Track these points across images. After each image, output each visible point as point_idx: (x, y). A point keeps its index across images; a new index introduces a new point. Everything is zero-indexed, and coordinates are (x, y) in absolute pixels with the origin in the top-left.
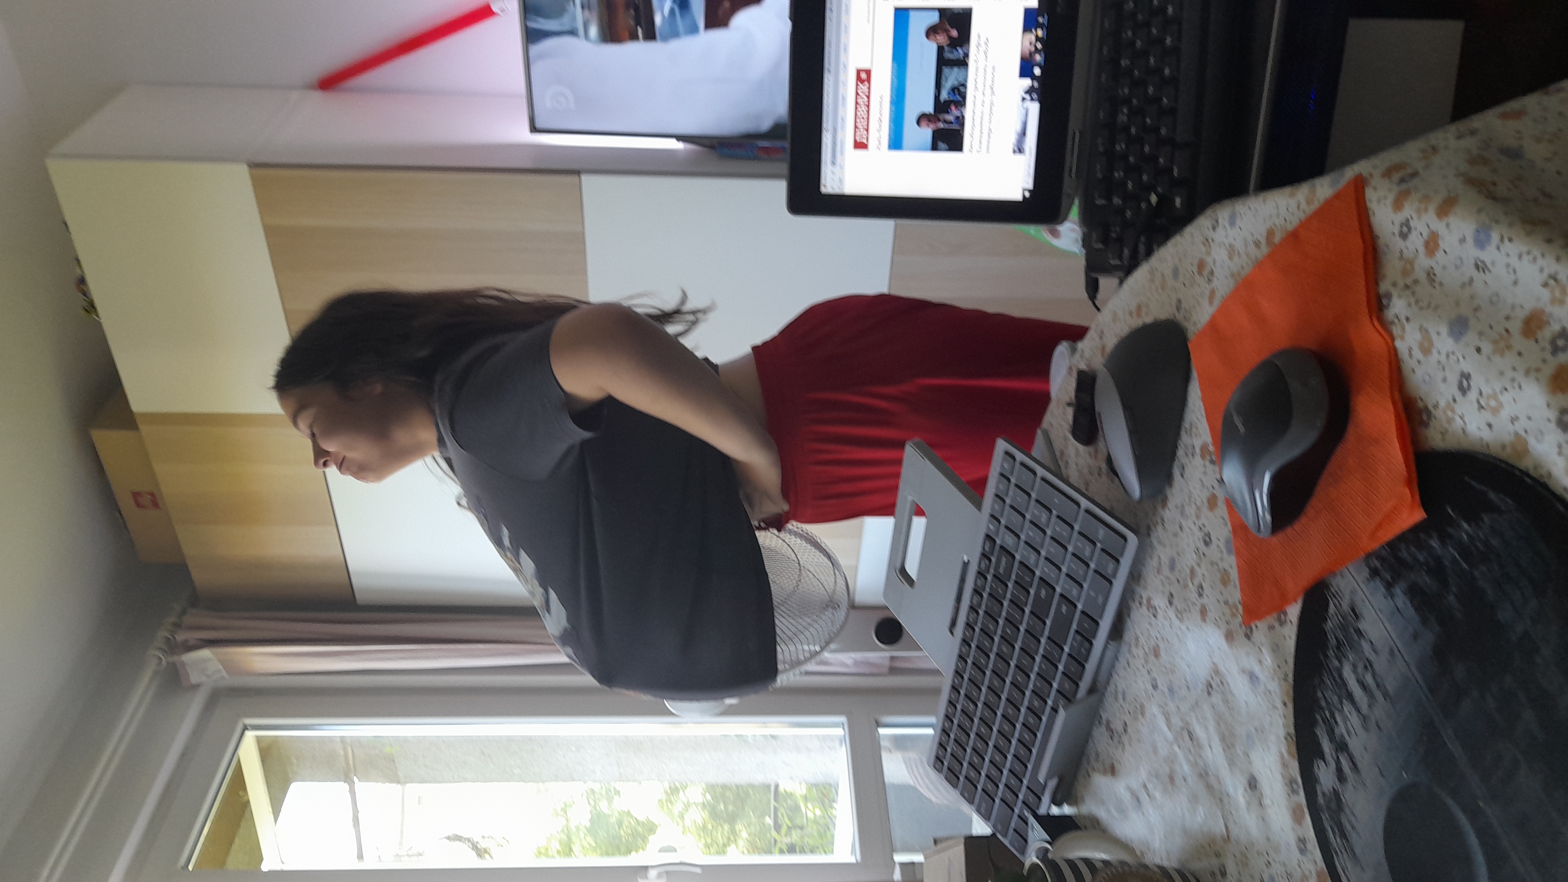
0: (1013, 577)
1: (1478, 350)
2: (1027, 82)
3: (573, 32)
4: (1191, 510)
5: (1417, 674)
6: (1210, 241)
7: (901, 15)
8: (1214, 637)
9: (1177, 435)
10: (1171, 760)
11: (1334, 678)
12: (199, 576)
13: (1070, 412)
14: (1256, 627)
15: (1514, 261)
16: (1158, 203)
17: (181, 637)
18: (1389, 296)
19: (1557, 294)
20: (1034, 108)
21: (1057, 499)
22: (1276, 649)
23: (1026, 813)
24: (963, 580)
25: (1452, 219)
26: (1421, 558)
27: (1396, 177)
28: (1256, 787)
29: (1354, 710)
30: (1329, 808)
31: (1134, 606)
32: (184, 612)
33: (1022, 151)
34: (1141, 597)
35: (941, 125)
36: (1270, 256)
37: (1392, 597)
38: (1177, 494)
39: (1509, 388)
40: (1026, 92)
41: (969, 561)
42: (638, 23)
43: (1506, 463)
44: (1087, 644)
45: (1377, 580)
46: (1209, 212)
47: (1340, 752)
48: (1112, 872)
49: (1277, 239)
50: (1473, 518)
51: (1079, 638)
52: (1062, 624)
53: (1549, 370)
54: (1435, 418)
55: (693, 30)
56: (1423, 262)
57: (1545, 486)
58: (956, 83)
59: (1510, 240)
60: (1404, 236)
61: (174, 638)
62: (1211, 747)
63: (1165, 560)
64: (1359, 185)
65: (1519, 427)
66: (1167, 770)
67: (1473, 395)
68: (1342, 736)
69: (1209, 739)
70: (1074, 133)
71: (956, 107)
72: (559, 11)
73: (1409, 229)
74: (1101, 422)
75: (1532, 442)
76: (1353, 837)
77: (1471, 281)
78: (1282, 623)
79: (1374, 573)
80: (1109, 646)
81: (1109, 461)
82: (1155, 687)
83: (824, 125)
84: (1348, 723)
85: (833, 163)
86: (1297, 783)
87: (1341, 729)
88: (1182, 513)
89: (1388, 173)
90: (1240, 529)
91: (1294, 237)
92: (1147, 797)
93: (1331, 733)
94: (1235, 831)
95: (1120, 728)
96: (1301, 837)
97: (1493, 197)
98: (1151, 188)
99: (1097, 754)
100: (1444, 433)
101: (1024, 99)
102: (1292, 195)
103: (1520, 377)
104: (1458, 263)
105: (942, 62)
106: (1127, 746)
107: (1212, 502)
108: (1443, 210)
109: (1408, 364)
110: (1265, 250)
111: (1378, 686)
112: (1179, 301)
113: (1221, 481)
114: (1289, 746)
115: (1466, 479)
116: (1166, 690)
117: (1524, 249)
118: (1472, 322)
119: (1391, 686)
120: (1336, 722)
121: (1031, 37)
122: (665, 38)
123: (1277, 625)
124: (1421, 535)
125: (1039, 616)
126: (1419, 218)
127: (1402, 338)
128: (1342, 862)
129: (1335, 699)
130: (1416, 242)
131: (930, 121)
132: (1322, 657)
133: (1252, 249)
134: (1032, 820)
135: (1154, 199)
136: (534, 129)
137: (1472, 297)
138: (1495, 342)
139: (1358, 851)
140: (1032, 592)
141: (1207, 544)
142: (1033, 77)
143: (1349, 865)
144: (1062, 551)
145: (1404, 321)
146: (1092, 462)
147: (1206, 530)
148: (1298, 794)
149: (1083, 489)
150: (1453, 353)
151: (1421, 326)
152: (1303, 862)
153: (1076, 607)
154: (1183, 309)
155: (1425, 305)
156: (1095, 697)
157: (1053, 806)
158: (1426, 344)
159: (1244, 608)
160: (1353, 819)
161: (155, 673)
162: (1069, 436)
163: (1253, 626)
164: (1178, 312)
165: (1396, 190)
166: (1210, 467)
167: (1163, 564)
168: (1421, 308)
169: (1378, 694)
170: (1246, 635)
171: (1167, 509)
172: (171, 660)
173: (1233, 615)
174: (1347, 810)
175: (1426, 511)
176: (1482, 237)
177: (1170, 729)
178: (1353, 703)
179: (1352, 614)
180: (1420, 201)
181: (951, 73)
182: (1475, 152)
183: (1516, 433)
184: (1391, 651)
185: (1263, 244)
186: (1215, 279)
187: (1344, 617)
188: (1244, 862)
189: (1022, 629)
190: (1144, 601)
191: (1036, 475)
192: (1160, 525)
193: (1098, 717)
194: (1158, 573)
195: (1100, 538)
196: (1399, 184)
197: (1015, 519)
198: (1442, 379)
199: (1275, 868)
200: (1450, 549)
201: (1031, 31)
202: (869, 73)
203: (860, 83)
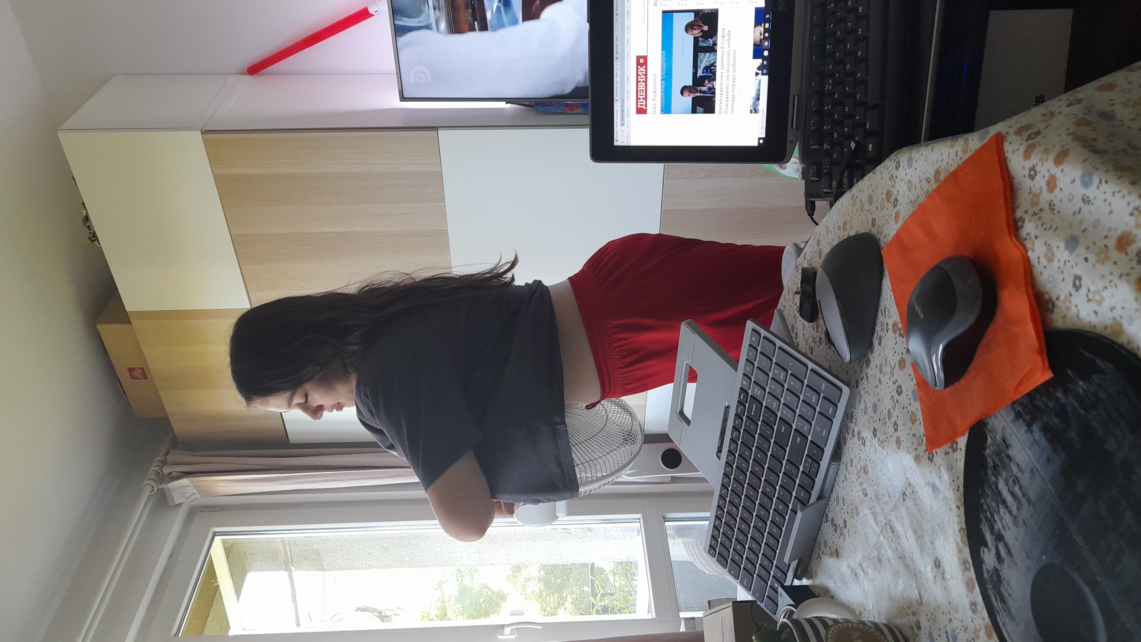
0: (761, 418)
1: (1086, 260)
2: (759, 61)
3: (428, 27)
4: (887, 369)
5: (1050, 486)
6: (894, 176)
7: (668, 15)
8: (907, 459)
9: (876, 316)
10: (878, 547)
11: (993, 490)
12: (178, 427)
13: (798, 297)
14: (936, 453)
15: (1109, 197)
16: (856, 148)
17: (166, 470)
18: (1023, 220)
20: (765, 80)
21: (792, 362)
22: (950, 468)
23: (776, 585)
24: (725, 420)
25: (1065, 166)
26: (1051, 405)
27: (1025, 134)
28: (939, 566)
29: (1007, 512)
30: (992, 581)
31: (849, 437)
32: (168, 453)
33: (757, 112)
34: (853, 431)
35: (699, 94)
36: (938, 189)
37: (1032, 432)
38: (876, 357)
39: (1108, 287)
40: (759, 68)
41: (728, 405)
42: (475, 19)
43: (1109, 340)
44: (816, 465)
45: (1021, 420)
46: (892, 156)
47: (998, 542)
48: (839, 627)
49: (942, 178)
50: (1086, 378)
51: (810, 460)
52: (798, 450)
53: (1135, 275)
54: (1058, 306)
55: (515, 22)
56: (1046, 196)
57: (1135, 356)
58: (708, 64)
59: (1106, 182)
60: (1032, 177)
61: (162, 472)
62: (906, 537)
63: (870, 405)
64: (999, 140)
65: (1116, 314)
66: (877, 554)
67: (1083, 291)
68: (999, 530)
69: (906, 533)
70: (794, 96)
71: (709, 82)
72: (419, 13)
73: (1036, 173)
74: (820, 307)
75: (1126, 325)
76: (1010, 602)
77: (1080, 211)
78: (955, 450)
79: (1018, 416)
80: (832, 466)
81: (827, 334)
82: (866, 495)
83: (615, 98)
84: (1003, 521)
85: (622, 125)
86: (968, 563)
87: (998, 526)
88: (881, 371)
89: (1019, 132)
90: (922, 383)
91: (954, 175)
92: (863, 574)
93: (992, 528)
94: (925, 597)
95: (842, 525)
96: (973, 601)
97: (1094, 151)
98: (851, 138)
99: (825, 542)
100: (1065, 317)
101: (757, 74)
102: (952, 146)
103: (1116, 281)
104: (1071, 197)
105: (698, 50)
106: (847, 535)
107: (902, 364)
108: (1059, 160)
109: (1038, 268)
110: (934, 185)
111: (1024, 495)
112: (874, 220)
113: (908, 350)
114: (962, 537)
115: (1081, 350)
116: (873, 496)
117: (1117, 189)
118: (1081, 240)
119: (1033, 494)
120: (995, 521)
121: (761, 29)
122: (495, 29)
123: (950, 451)
124: (1051, 389)
125: (781, 445)
126: (1042, 165)
127: (1033, 250)
128: (1002, 619)
129: (994, 504)
130: (1040, 182)
131: (690, 92)
132: (983, 475)
133: (924, 183)
134: (780, 590)
135: (853, 145)
136: (403, 98)
137: (1081, 222)
138: (1097, 254)
139: (1013, 610)
140: (775, 428)
141: (900, 393)
142: (764, 58)
143: (1007, 621)
144: (796, 399)
145: (1034, 238)
146: (815, 334)
147: (898, 384)
148: (970, 571)
149: (809, 354)
150: (1069, 261)
151: (1046, 242)
152: (975, 619)
153: (807, 438)
154: (876, 227)
155: (1048, 227)
156: (822, 502)
157: (795, 580)
158: (1049, 254)
159: (927, 439)
160: (1009, 588)
161: (150, 496)
162: (798, 315)
163: (934, 452)
164: (873, 228)
165: (1025, 144)
166: (900, 340)
167: (868, 407)
168: (1045, 229)
169: (1024, 501)
170: (929, 458)
171: (870, 368)
172: (160, 487)
173: (920, 444)
174: (1004, 582)
175: (1053, 372)
176: (1087, 179)
177: (877, 524)
178: (1007, 507)
179: (1004, 444)
180: (1043, 153)
181: (704, 58)
182: (1080, 116)
183: (1114, 318)
184: (1032, 471)
185: (932, 181)
186: (898, 204)
187: (998, 446)
188: (933, 619)
189: (769, 454)
190: (856, 433)
191: (775, 345)
192: (865, 380)
193: (825, 515)
194: (865, 414)
195: (823, 389)
196: (1027, 140)
197: (762, 376)
198: (1062, 279)
199: (956, 624)
200: (1071, 399)
201: (761, 25)
202: (645, 58)
203: (639, 67)
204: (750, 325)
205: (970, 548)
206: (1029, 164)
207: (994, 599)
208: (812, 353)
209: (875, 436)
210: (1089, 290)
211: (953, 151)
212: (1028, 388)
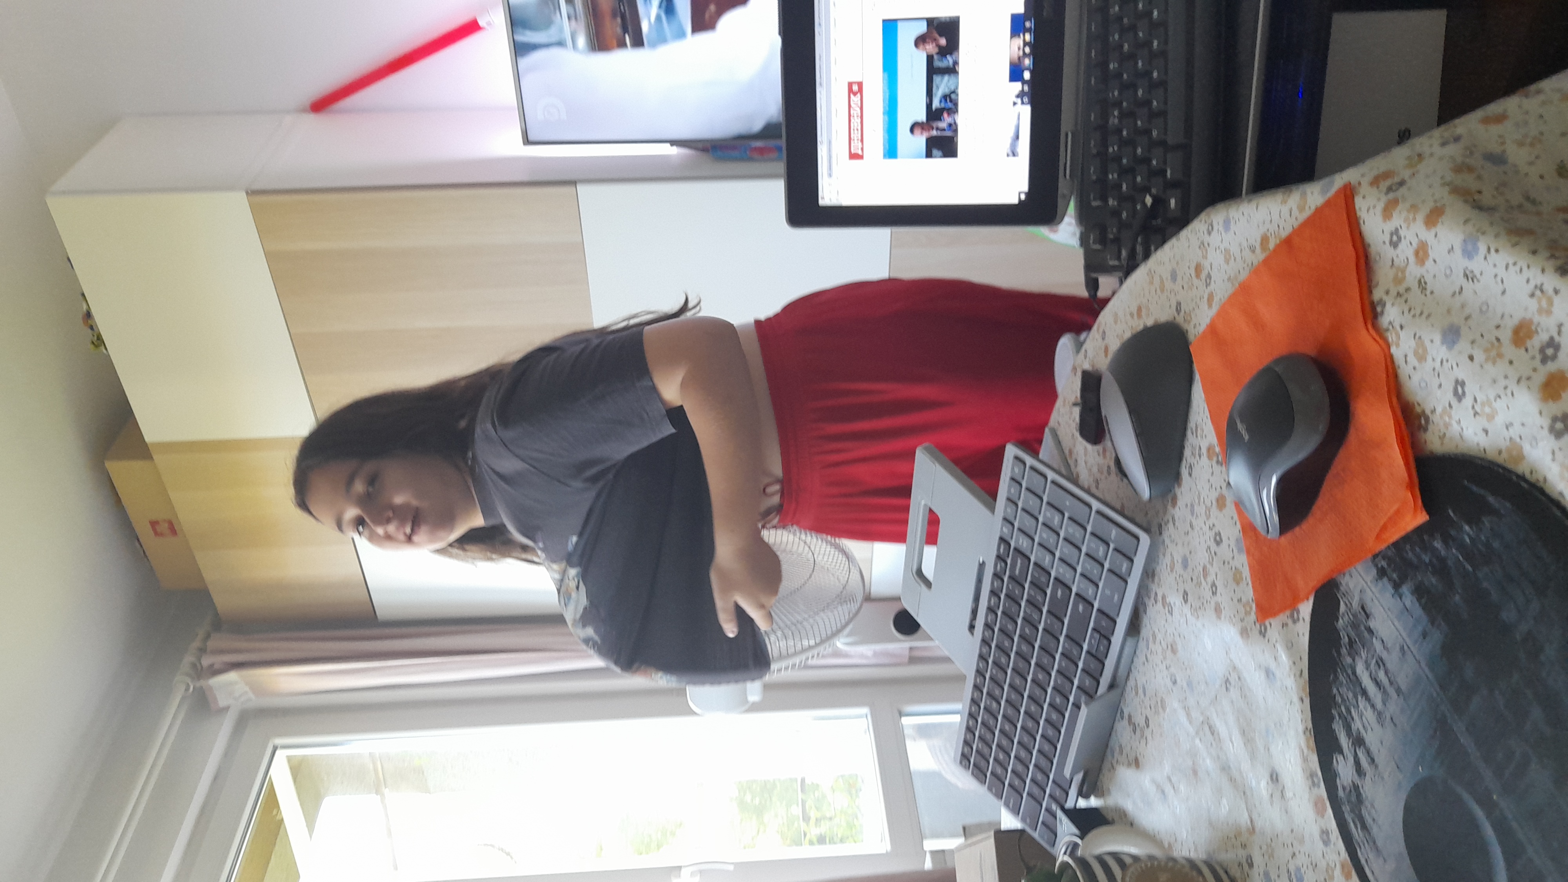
0: (1029, 579)
1: (1471, 358)
2: (1017, 86)
3: (561, 44)
4: (1200, 510)
5: (1427, 670)
6: (1206, 245)
7: (890, 26)
8: (1229, 632)
9: (1184, 435)
10: (1193, 754)
11: (1348, 675)
12: (222, 602)
13: (1077, 411)
14: (1271, 625)
15: (1501, 272)
16: (1152, 204)
17: (206, 661)
18: (1383, 304)
19: (1544, 303)
20: (1026, 111)
21: (1069, 501)
22: (1290, 646)
23: (1054, 807)
24: (979, 581)
25: (1440, 229)
26: (1426, 558)
27: (1384, 185)
28: (1277, 780)
29: (1369, 707)
30: (1349, 802)
31: (1150, 603)
32: (208, 637)
33: (1016, 154)
34: (1156, 594)
35: (934, 133)
36: (1266, 262)
37: (1401, 596)
38: (1185, 492)
39: (1502, 396)
40: (1018, 96)
41: (984, 561)
42: (625, 30)
43: (1504, 468)
44: (1105, 642)
45: (1385, 580)
46: (1203, 216)
47: (1357, 747)
48: (1141, 867)
49: (1272, 246)
50: (1473, 521)
51: (1097, 636)
52: (1080, 622)
53: (1540, 378)
54: (1433, 422)
55: (680, 35)
56: (1414, 271)
57: (1542, 491)
58: (947, 91)
59: (1497, 251)
60: (1395, 245)
61: (201, 664)
62: (1231, 740)
63: (1178, 558)
64: (1348, 194)
65: (1514, 432)
66: (1190, 763)
67: (1468, 401)
68: (1359, 732)
69: (1230, 734)
70: (1067, 135)
71: (949, 114)
72: (547, 24)
73: (1399, 238)
74: (1108, 425)
75: (1527, 448)
76: (1375, 830)
77: (1461, 291)
78: (1295, 621)
79: (1382, 573)
80: (1128, 643)
81: (1118, 462)
82: (1175, 682)
83: (819, 139)
84: (1364, 719)
85: (830, 175)
86: (1317, 775)
87: (1357, 725)
88: (1192, 513)
89: (1375, 182)
90: (1248, 529)
91: (1288, 243)
92: (1172, 791)
93: (1348, 728)
94: (1259, 824)
95: (1142, 723)
96: (1325, 830)
97: (1479, 207)
98: (1146, 190)
99: (1121, 746)
100: (1442, 437)
101: (1015, 104)
102: (1284, 202)
103: (1513, 386)
104: (1448, 272)
105: (932, 71)
106: (1149, 737)
107: (1221, 502)
108: (1431, 221)
109: (1404, 370)
110: (1260, 256)
111: (1391, 683)
112: (1179, 304)
113: (1229, 484)
114: (1307, 741)
115: (1466, 483)
116: (1185, 684)
117: (1511, 260)
118: (1464, 330)
119: (1403, 683)
120: (1353, 719)
122: (654, 45)
123: (1290, 622)
124: (1426, 537)
125: (1056, 615)
126: (1408, 228)
127: (1398, 345)
128: (1365, 854)
129: (1350, 695)
130: (1406, 251)
131: (923, 129)
132: (1336, 655)
133: (1247, 253)
134: (1060, 814)
135: (1149, 200)
136: (527, 141)
137: (1463, 306)
138: (1486, 350)
139: (1379, 843)
140: (1049, 592)
141: (1218, 543)
142: (1024, 82)
143: (1371, 856)
144: (1076, 551)
145: (1398, 328)
146: (1100, 460)
147: (1216, 529)
148: (1319, 787)
149: (1094, 490)
150: (1447, 361)
151: (1415, 335)
152: (1327, 853)
153: (1093, 606)
154: (1183, 312)
155: (1418, 312)
156: (1115, 692)
157: (1080, 799)
158: (1420, 351)
159: (1257, 606)
160: (1373, 811)
161: (183, 698)
162: (1077, 434)
163: (1267, 623)
164: (1178, 314)
165: (1384, 199)
166: (1217, 469)
167: (1176, 562)
168: (1414, 316)
169: (1391, 691)
170: (1260, 632)
171: (1177, 509)
172: (198, 684)
173: (1247, 613)
174: (1367, 803)
175: (1429, 513)
176: (1470, 247)
177: (1190, 723)
178: (1368, 699)
179: (1363, 613)
180: (1409, 211)
181: (942, 81)
182: (1459, 160)
183: (1511, 439)
184: (1402, 648)
185: (1258, 250)
186: (1212, 282)
187: (1355, 616)
188: (1270, 854)
189: (1041, 628)
190: (1160, 598)
191: (1046, 477)
192: (1171, 525)
193: (1119, 712)
194: (1172, 570)
195: (1113, 537)
196: (1387, 193)
197: (1029, 522)
198: (1438, 384)
199: (1301, 860)
200: (1454, 551)
201: (1019, 36)
202: (860, 85)
203: (852, 96)
204: (1011, 451)
205: (1318, 755)
206: (1390, 226)
207: (1352, 825)
208: (1097, 488)
209: (1186, 601)
210: (1475, 400)
211: (1285, 210)
212: (1395, 535)
